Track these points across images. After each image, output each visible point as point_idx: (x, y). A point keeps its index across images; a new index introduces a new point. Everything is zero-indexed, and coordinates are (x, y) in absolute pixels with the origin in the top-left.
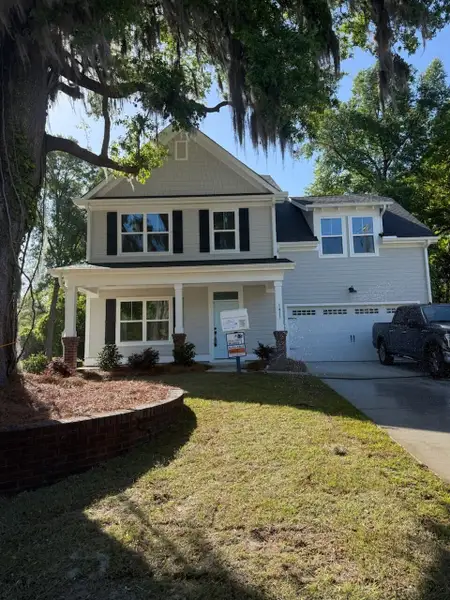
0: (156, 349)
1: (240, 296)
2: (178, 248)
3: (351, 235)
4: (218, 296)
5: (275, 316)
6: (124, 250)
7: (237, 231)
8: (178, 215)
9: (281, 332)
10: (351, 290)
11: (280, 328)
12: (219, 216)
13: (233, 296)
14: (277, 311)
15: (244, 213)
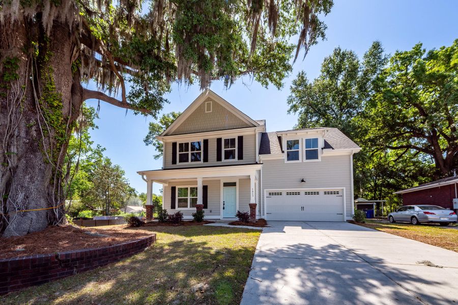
0: (181, 212)
1: (237, 184)
2: (206, 160)
3: (305, 149)
4: (226, 185)
5: (250, 196)
6: (180, 162)
7: (236, 149)
8: (206, 142)
9: (253, 204)
10: (303, 181)
11: (253, 201)
12: (227, 141)
13: (234, 184)
14: (251, 193)
15: (241, 139)
